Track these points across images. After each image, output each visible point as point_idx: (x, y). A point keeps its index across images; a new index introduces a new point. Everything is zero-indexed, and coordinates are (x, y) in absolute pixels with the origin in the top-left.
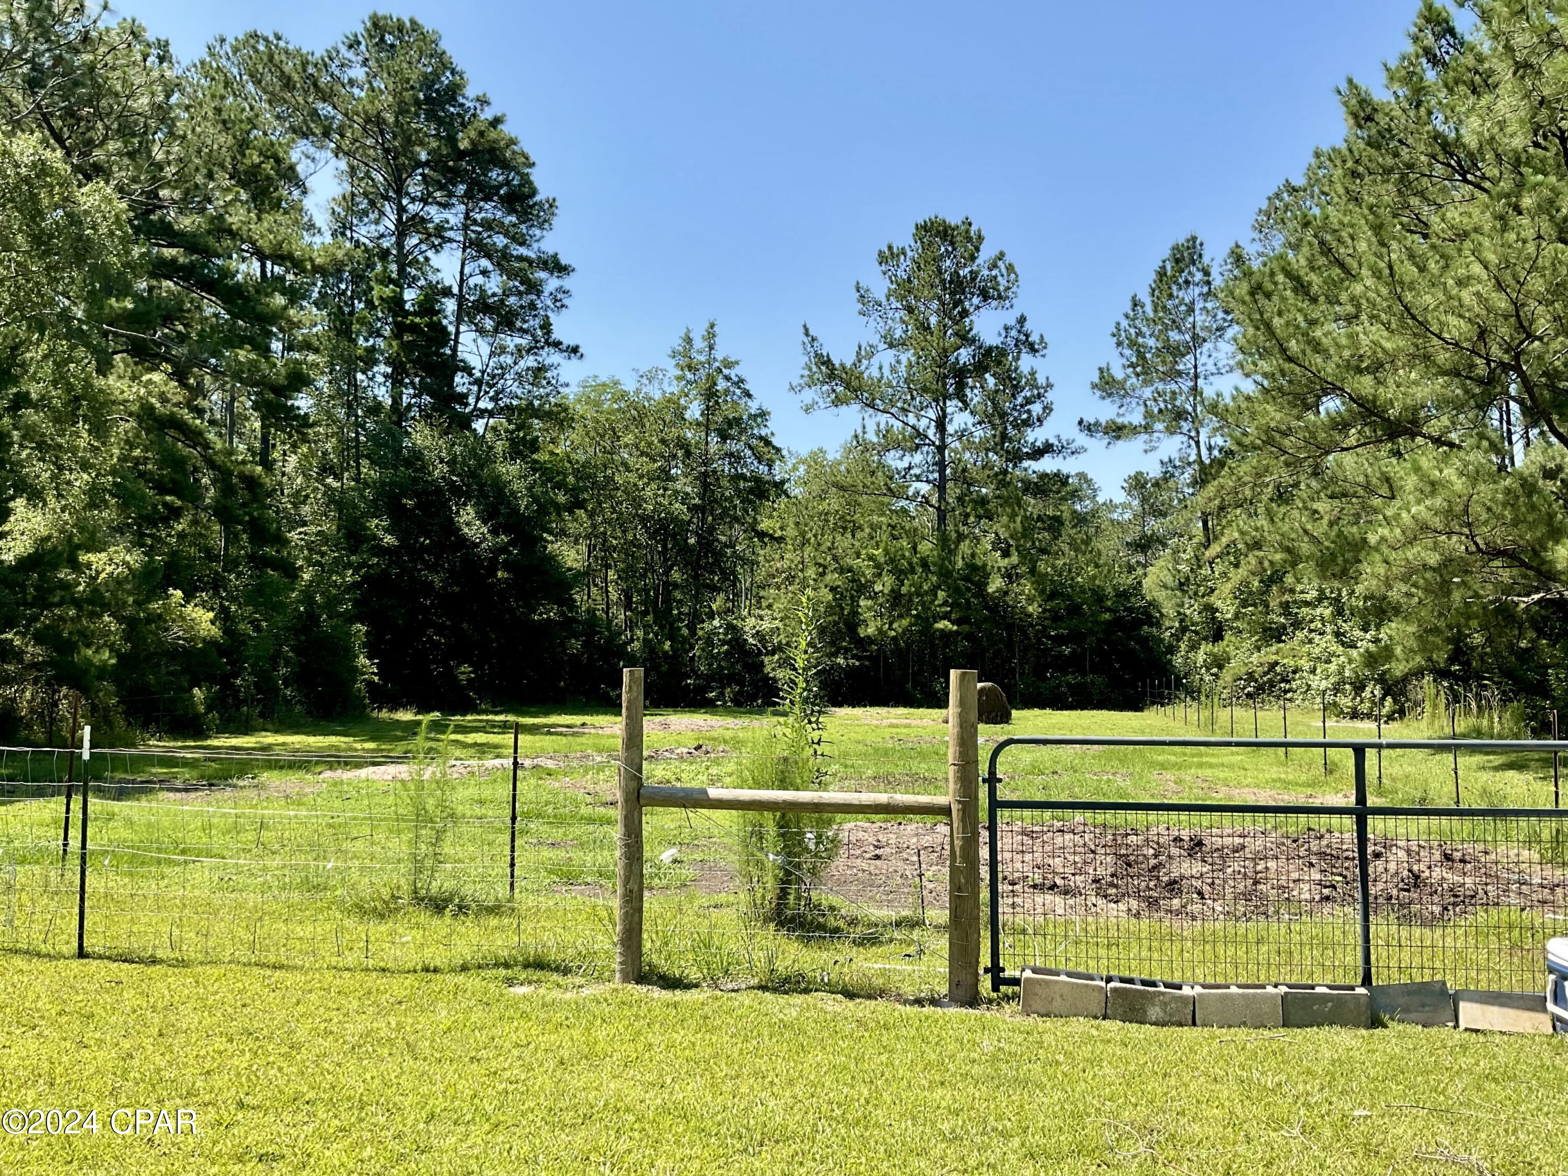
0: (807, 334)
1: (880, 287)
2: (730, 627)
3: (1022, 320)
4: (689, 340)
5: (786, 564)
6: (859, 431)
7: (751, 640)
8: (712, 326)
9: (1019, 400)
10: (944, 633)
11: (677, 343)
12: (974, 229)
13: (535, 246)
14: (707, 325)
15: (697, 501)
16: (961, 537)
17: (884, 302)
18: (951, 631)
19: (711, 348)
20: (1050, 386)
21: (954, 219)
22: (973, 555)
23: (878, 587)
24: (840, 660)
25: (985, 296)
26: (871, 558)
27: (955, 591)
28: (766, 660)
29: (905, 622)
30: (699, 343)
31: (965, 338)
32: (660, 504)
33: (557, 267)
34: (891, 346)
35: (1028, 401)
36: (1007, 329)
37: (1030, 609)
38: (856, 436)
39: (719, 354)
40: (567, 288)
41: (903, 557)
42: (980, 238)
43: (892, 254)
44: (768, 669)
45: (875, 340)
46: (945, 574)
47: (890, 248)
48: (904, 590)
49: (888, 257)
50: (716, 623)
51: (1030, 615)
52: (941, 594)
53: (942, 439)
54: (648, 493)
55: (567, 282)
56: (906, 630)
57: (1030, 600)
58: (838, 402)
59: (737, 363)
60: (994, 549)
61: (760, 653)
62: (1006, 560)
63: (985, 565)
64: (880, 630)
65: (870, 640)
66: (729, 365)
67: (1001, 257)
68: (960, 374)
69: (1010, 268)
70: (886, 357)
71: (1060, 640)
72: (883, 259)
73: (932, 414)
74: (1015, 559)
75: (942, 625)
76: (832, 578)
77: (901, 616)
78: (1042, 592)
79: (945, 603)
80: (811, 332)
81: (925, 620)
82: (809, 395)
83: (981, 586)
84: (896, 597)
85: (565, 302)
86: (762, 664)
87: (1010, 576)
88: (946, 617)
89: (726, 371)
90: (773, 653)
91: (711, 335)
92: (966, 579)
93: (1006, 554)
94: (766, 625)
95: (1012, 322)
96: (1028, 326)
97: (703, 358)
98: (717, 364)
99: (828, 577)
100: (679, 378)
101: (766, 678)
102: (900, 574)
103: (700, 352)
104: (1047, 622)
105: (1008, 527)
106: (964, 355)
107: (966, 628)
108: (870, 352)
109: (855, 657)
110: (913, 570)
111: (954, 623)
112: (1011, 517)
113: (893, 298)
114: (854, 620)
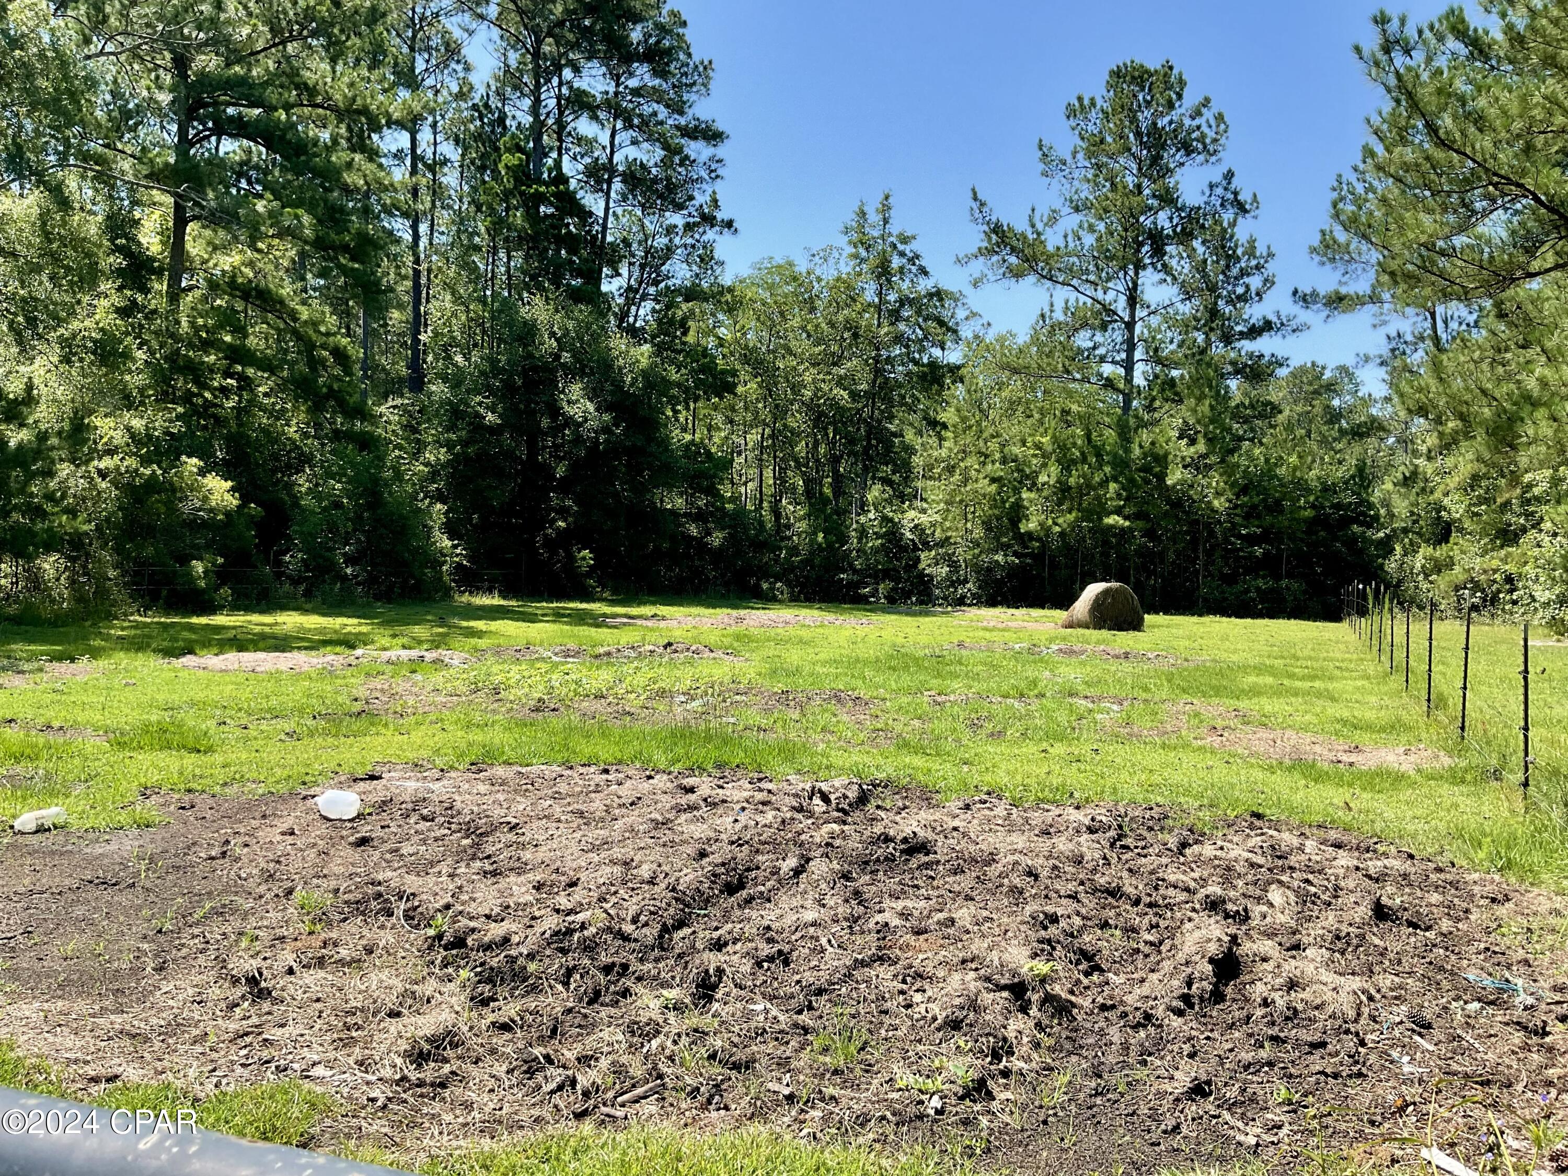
0: (976, 199)
2: (886, 519)
3: (1229, 176)
4: (863, 214)
5: (944, 453)
6: (1046, 310)
7: (909, 535)
8: (887, 198)
9: (1235, 271)
10: (1115, 529)
11: (850, 218)
12: (1175, 73)
13: (690, 112)
14: (882, 196)
15: (863, 387)
16: (1142, 425)
17: (1069, 160)
18: (1122, 529)
19: (886, 221)
20: (1271, 255)
22: (1153, 444)
23: (1043, 478)
24: (999, 557)
25: (1187, 148)
26: (1038, 446)
27: (1129, 486)
28: (923, 555)
29: (1071, 517)
30: (874, 217)
31: (1166, 199)
32: (820, 389)
33: (713, 136)
34: (1078, 211)
35: (1244, 273)
36: (1211, 186)
37: (1216, 503)
38: (1043, 316)
39: (895, 228)
40: (721, 156)
41: (1074, 444)
42: (1182, 84)
43: (1081, 105)
44: (924, 565)
45: (1058, 203)
46: (1121, 464)
47: (1080, 99)
48: (1072, 482)
49: (1078, 109)
50: (871, 515)
51: (1214, 511)
52: (1113, 486)
53: (1132, 315)
54: (808, 378)
56: (1074, 525)
57: (1218, 494)
58: (1013, 273)
59: (913, 238)
60: (1180, 437)
61: (916, 549)
62: (1192, 449)
63: (1167, 454)
64: (1043, 525)
65: (1030, 535)
66: (905, 240)
67: (1206, 102)
68: (1158, 241)
69: (1220, 118)
70: (1071, 221)
71: (1251, 540)
72: (1071, 113)
73: (1121, 285)
74: (1201, 447)
75: (1111, 520)
76: (995, 469)
77: (1070, 511)
78: (1232, 486)
79: (1118, 497)
80: (979, 196)
81: (1094, 511)
82: (978, 266)
83: (1161, 477)
84: (1063, 489)
85: (719, 172)
86: (918, 560)
87: (1197, 465)
88: (1118, 511)
89: (901, 247)
90: (929, 548)
91: (885, 208)
92: (1146, 469)
93: (1193, 442)
94: (924, 519)
95: (1217, 177)
96: (1236, 183)
97: (876, 233)
98: (891, 239)
99: (989, 467)
100: (852, 256)
101: (922, 575)
102: (1067, 465)
103: (874, 227)
104: (1238, 520)
105: (1194, 411)
106: (1163, 220)
107: (1140, 524)
108: (1053, 219)
109: (1015, 554)
110: (1084, 460)
111: (1126, 518)
112: (1199, 399)
113: (1080, 156)
114: (1017, 513)
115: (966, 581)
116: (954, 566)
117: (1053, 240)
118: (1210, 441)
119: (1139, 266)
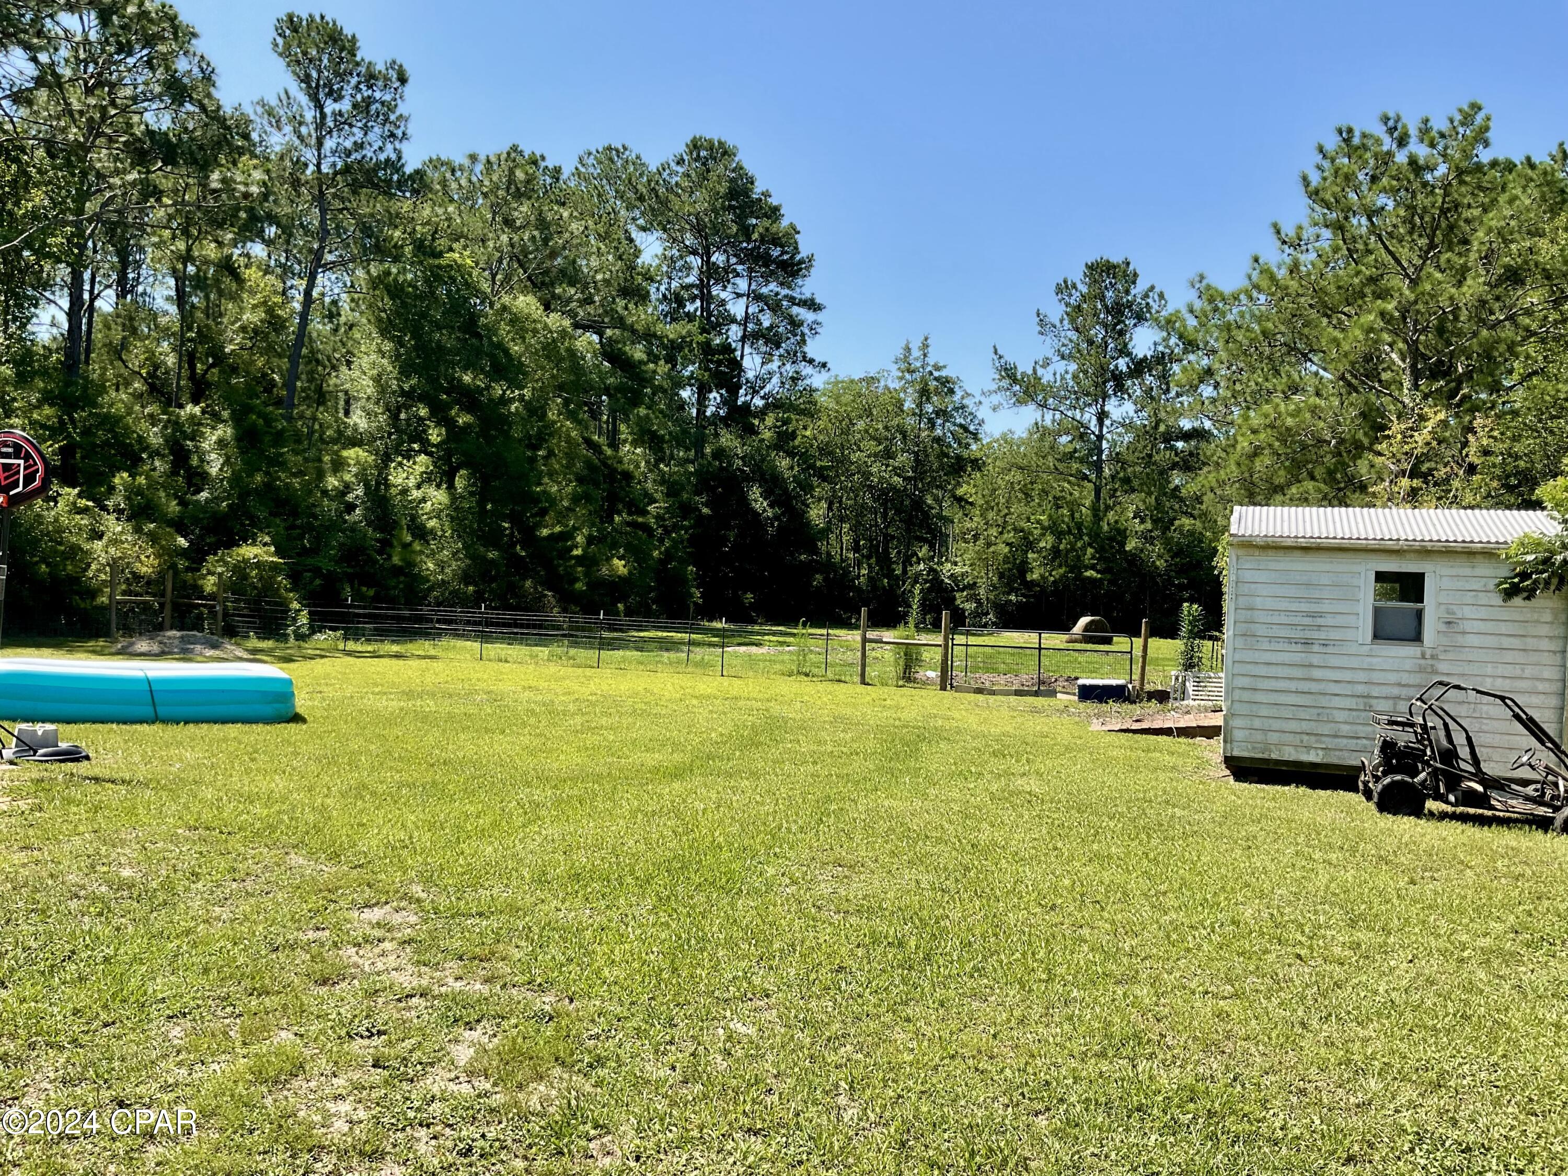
0: (996, 353)
1: (1056, 311)
2: (931, 570)
4: (908, 349)
5: (974, 525)
6: (1039, 419)
7: (947, 581)
8: (926, 339)
10: (1091, 580)
11: (900, 353)
12: (1131, 268)
13: (798, 290)
14: (922, 338)
15: (910, 474)
16: (1108, 508)
17: (1058, 325)
18: (1095, 580)
19: (925, 355)
21: (1116, 259)
22: (1116, 522)
23: (1042, 544)
24: (1013, 597)
25: (1140, 319)
26: (1038, 522)
27: (1100, 550)
28: (957, 595)
29: (1062, 571)
30: (916, 353)
31: (1124, 351)
32: (883, 477)
33: (812, 305)
34: (1063, 358)
36: (1155, 344)
37: (1158, 563)
38: (1036, 424)
39: (931, 360)
40: (819, 320)
41: (1063, 522)
42: (1135, 275)
43: (1067, 287)
44: (958, 602)
45: (1050, 353)
46: (1095, 535)
47: (1065, 282)
48: (1062, 547)
49: (1064, 288)
50: (922, 566)
51: (1157, 568)
52: (1090, 551)
53: (1101, 430)
54: (874, 470)
55: (820, 316)
56: (1063, 576)
57: (1160, 556)
58: (1020, 402)
59: (945, 367)
60: (1134, 518)
61: (953, 590)
62: (1142, 526)
63: (1126, 529)
64: (1042, 576)
65: (1034, 583)
66: (938, 368)
67: (1152, 288)
68: (1118, 379)
69: (1161, 296)
70: (1060, 366)
72: (1059, 290)
73: (1093, 410)
74: (1149, 525)
75: (1090, 573)
76: (1009, 536)
77: (1060, 566)
78: (1169, 551)
79: (1093, 557)
80: (999, 352)
81: (1077, 567)
82: (996, 399)
83: (1123, 544)
84: (1055, 551)
85: (818, 330)
86: (954, 599)
87: (1147, 538)
88: (1093, 567)
89: (936, 374)
90: (962, 590)
91: (925, 346)
92: (1112, 539)
93: (1143, 521)
94: (958, 570)
97: (918, 364)
98: (929, 368)
99: (1006, 536)
100: (901, 378)
101: (957, 608)
102: (1059, 535)
103: (916, 359)
104: (1173, 574)
105: (1144, 502)
106: (1122, 364)
107: (1108, 576)
108: (1046, 363)
109: (1023, 595)
110: (1069, 532)
111: (1098, 572)
112: (1149, 494)
113: (1066, 322)
114: (1023, 568)
115: (987, 614)
116: (979, 602)
117: (1046, 376)
118: (1155, 521)
119: (1105, 397)
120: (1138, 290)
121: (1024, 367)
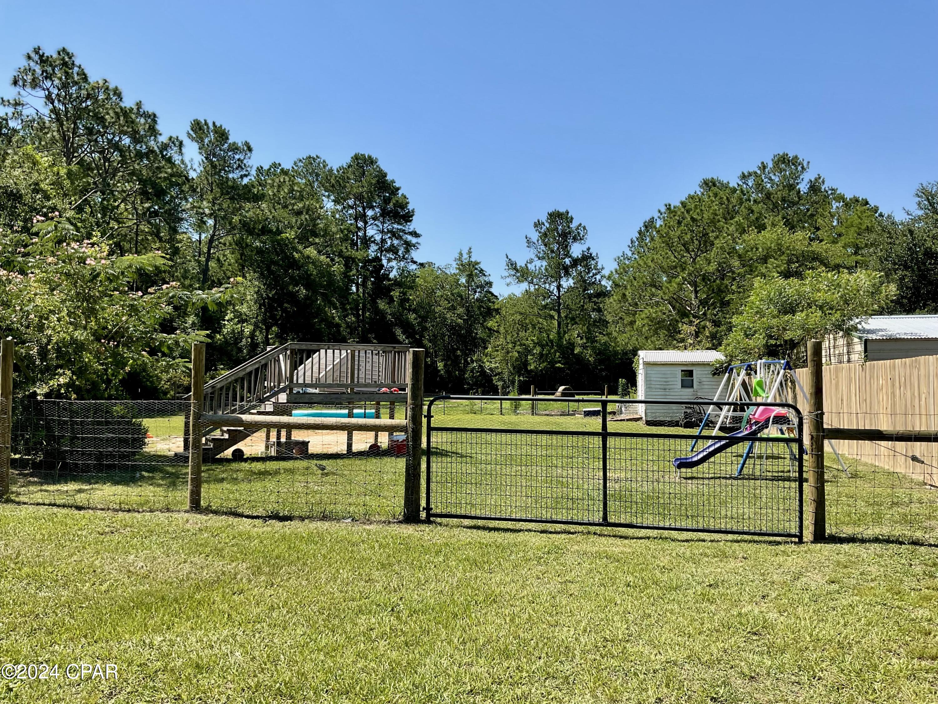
0: (507, 257)
1: (535, 236)
2: (480, 366)
3: (589, 249)
4: (461, 254)
7: (488, 371)
8: (470, 249)
9: (591, 274)
10: (559, 368)
11: (457, 256)
12: (569, 215)
13: (408, 227)
14: (468, 248)
15: (466, 317)
16: (565, 333)
17: (536, 243)
18: (562, 368)
19: (470, 257)
20: (603, 268)
21: (562, 210)
22: (569, 339)
23: (535, 351)
25: (575, 239)
26: (532, 340)
27: (563, 354)
28: (494, 378)
29: (545, 364)
30: (465, 256)
31: (568, 255)
32: (453, 320)
33: (415, 234)
34: (539, 259)
35: (594, 275)
36: (583, 252)
37: (590, 359)
38: (527, 291)
39: (473, 259)
41: (544, 340)
42: (572, 218)
44: (494, 382)
45: (533, 256)
46: (560, 346)
47: (539, 221)
48: (544, 352)
49: (538, 225)
50: (475, 364)
51: (590, 361)
52: (558, 354)
53: (559, 294)
54: (448, 316)
55: (419, 240)
56: (545, 367)
57: (591, 356)
58: (520, 281)
60: (578, 337)
61: (491, 376)
62: (582, 341)
63: (574, 343)
64: (535, 367)
65: (531, 371)
66: (478, 263)
67: (580, 225)
68: (566, 269)
69: (584, 228)
70: (538, 263)
71: (601, 370)
72: (536, 225)
73: (555, 284)
74: (585, 341)
75: (558, 365)
76: (518, 348)
77: (543, 362)
78: (595, 353)
79: (559, 357)
81: (552, 363)
83: (573, 350)
84: (541, 355)
85: (418, 247)
86: (492, 380)
87: (584, 347)
88: (559, 362)
89: (476, 266)
90: (495, 375)
91: (470, 252)
92: (567, 348)
93: (582, 339)
94: (493, 365)
95: (585, 250)
96: (591, 251)
97: (467, 261)
98: (472, 264)
99: (516, 348)
100: (456, 268)
101: (494, 385)
102: (543, 347)
103: (465, 259)
104: (597, 364)
105: (582, 329)
106: (567, 261)
107: (567, 366)
108: (531, 261)
109: (526, 377)
110: (547, 345)
111: (562, 364)
112: (584, 325)
113: (540, 241)
114: (526, 364)
115: (509, 387)
116: (504, 381)
117: (531, 267)
118: (587, 339)
119: (560, 277)
120: (573, 225)
121: (521, 263)
